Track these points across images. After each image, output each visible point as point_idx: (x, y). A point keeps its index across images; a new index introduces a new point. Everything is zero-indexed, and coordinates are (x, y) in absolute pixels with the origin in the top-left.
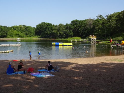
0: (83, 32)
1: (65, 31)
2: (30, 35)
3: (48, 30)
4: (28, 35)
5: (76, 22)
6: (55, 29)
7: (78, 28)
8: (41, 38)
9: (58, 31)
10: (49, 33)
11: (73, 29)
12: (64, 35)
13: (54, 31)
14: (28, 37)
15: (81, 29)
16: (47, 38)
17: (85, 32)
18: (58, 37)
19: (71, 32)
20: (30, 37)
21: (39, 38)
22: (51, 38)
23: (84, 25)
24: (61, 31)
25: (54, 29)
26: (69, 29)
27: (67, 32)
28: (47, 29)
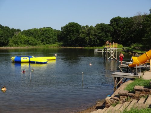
0: (127, 37)
1: (99, 36)
2: (48, 42)
3: (71, 34)
4: (44, 42)
5: (118, 20)
6: (83, 33)
7: (120, 29)
8: (62, 46)
9: (88, 34)
10: (73, 38)
11: (112, 31)
12: (96, 41)
13: (82, 35)
14: (44, 44)
15: (124, 32)
16: (72, 46)
17: (131, 37)
18: (88, 45)
19: (108, 37)
20: (47, 45)
21: (60, 45)
22: (77, 46)
23: (130, 26)
24: (92, 35)
25: (81, 32)
26: (105, 32)
27: (102, 36)
28: (70, 32)
